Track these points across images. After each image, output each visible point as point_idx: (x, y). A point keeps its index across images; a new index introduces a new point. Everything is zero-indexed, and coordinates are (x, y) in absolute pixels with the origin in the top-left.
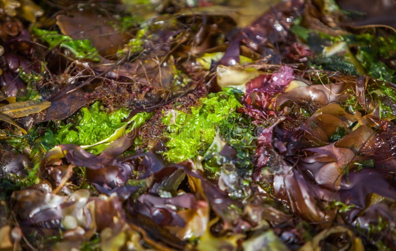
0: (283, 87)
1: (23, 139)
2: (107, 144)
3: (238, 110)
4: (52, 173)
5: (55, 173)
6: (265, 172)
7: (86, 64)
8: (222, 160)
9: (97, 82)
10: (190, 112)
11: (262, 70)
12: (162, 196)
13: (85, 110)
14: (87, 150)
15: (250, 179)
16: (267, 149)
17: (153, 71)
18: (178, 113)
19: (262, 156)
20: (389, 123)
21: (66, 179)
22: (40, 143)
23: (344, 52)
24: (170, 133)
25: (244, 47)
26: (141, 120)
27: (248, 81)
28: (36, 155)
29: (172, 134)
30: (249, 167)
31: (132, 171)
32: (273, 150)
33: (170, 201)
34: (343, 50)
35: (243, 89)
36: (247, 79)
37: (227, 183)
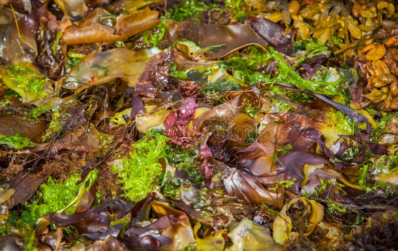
0: (191, 115)
1: (6, 224)
2: (75, 205)
3: (168, 143)
4: (45, 241)
5: (47, 239)
6: (215, 179)
7: (27, 152)
8: (179, 181)
9: (43, 162)
10: (129, 157)
11: (170, 108)
12: (143, 226)
13: (44, 185)
14: (63, 213)
15: (206, 189)
16: (208, 162)
17: (83, 139)
18: (121, 160)
19: (206, 168)
20: (287, 113)
21: (59, 240)
22: (22, 223)
23: (224, 75)
24: (122, 179)
25: (144, 99)
26: (94, 176)
27: (163, 120)
28: (23, 232)
29: (125, 179)
30: (201, 180)
31: (109, 216)
32: (214, 160)
33: (152, 227)
34: (222, 74)
35: (162, 127)
36: (162, 119)
37: (189, 198)
